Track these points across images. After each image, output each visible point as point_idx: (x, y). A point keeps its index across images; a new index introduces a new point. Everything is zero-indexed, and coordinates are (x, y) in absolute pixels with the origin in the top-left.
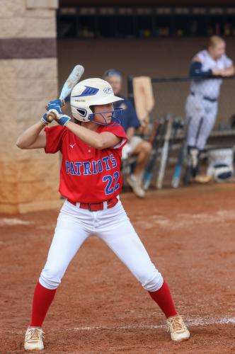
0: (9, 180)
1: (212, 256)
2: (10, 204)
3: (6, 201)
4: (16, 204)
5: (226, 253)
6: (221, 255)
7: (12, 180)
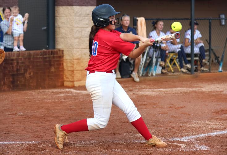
0: (69, 69)
1: (171, 109)
2: (70, 81)
3: (68, 80)
4: (73, 82)
5: (178, 108)
6: (176, 108)
7: (71, 69)
